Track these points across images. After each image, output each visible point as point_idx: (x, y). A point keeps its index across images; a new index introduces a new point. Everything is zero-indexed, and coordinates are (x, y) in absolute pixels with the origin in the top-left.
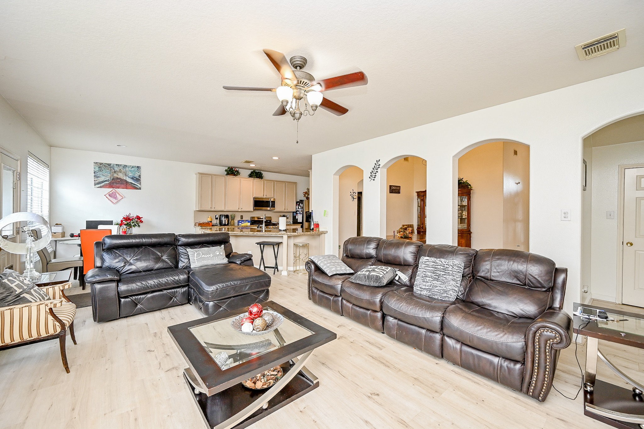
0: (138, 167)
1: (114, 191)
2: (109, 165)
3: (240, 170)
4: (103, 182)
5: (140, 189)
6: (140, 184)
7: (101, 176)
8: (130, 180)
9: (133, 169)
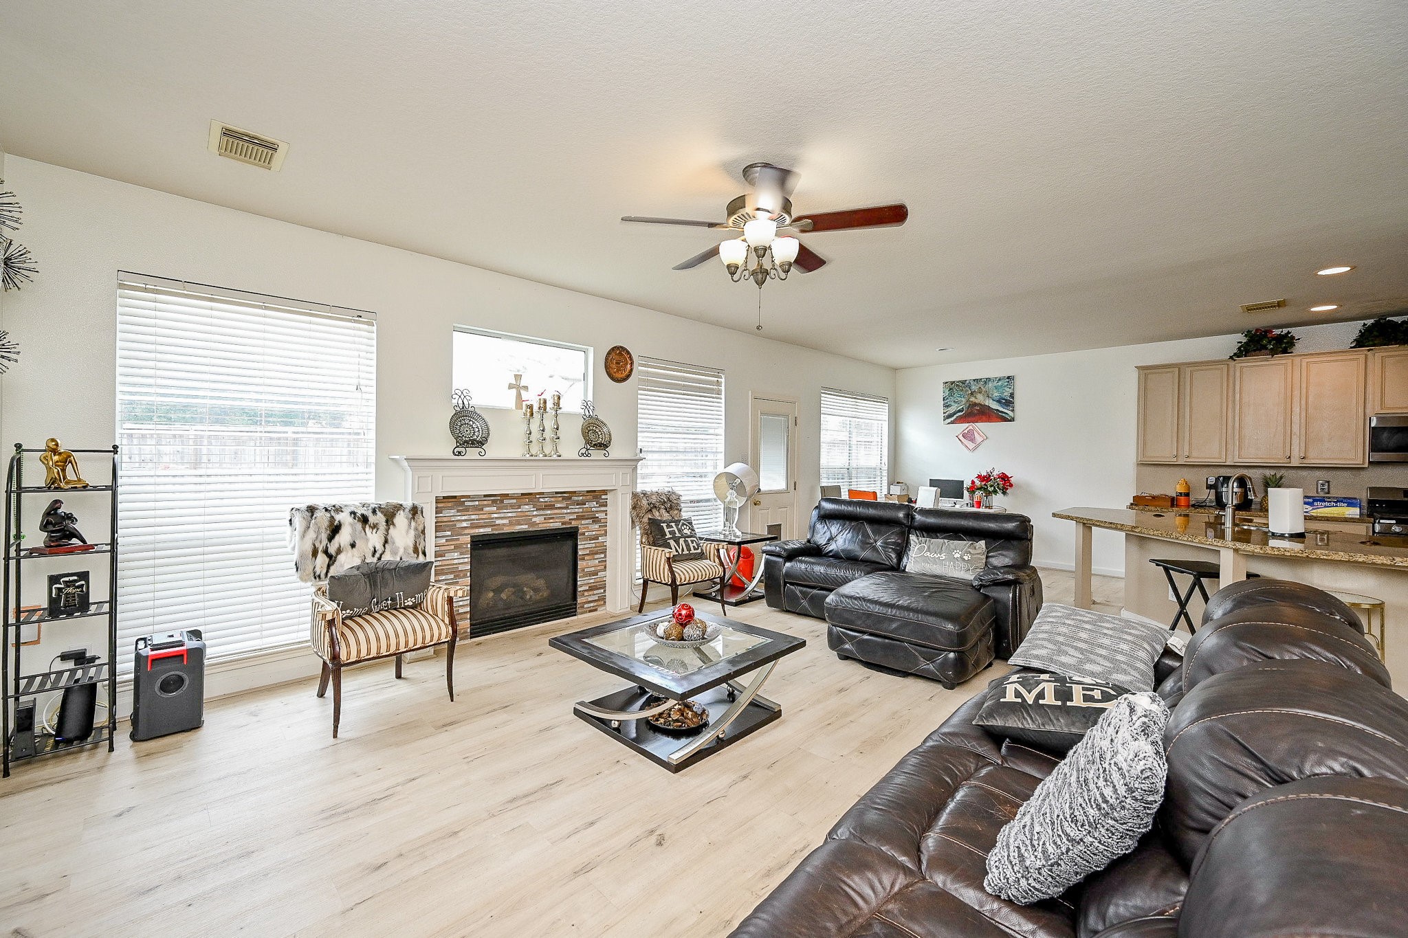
0: (1008, 378)
1: (971, 427)
2: (963, 382)
3: (1295, 332)
4: (955, 413)
5: (1012, 420)
6: (1013, 411)
7: (952, 404)
8: (995, 406)
9: (1000, 383)
